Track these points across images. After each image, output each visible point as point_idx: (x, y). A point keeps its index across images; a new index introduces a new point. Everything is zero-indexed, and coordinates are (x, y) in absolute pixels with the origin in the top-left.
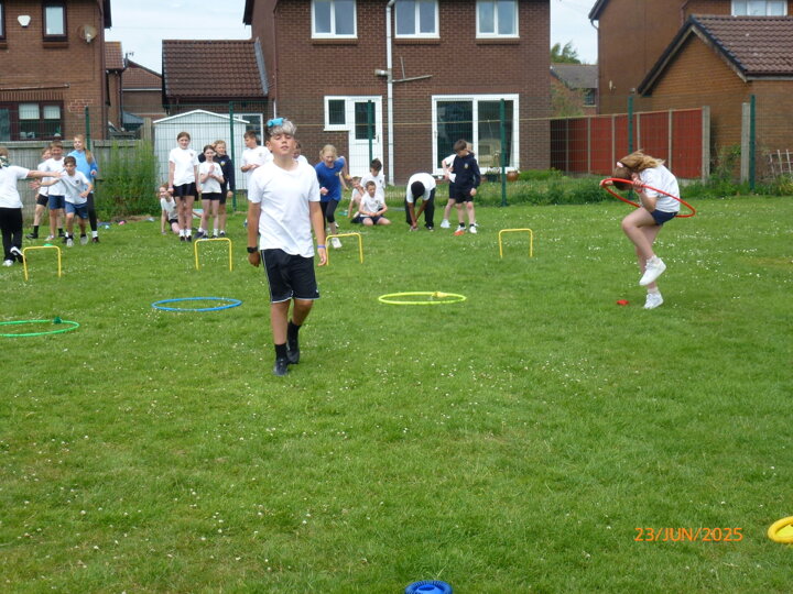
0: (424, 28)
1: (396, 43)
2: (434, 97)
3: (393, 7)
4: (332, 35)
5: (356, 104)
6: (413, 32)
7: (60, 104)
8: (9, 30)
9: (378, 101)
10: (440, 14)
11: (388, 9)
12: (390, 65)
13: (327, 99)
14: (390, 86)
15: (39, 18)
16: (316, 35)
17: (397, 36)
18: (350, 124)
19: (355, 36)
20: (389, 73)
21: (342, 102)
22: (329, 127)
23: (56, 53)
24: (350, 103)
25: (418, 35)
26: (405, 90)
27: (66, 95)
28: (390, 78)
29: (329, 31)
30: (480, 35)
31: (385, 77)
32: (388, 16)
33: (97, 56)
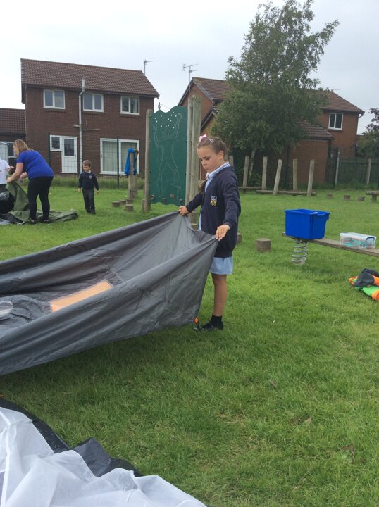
0: (96, 107)
1: (84, 113)
2: (101, 139)
3: (82, 96)
4: (53, 107)
5: (65, 140)
6: (92, 109)
9: (75, 139)
10: (104, 101)
11: (80, 97)
12: (80, 123)
13: (51, 136)
14: (80, 132)
16: (45, 107)
17: (84, 110)
18: (62, 149)
19: (64, 108)
20: (80, 126)
21: (58, 139)
22: (52, 149)
24: (62, 139)
25: (94, 110)
28: (80, 129)
29: (52, 105)
30: (122, 112)
31: (78, 128)
32: (80, 100)
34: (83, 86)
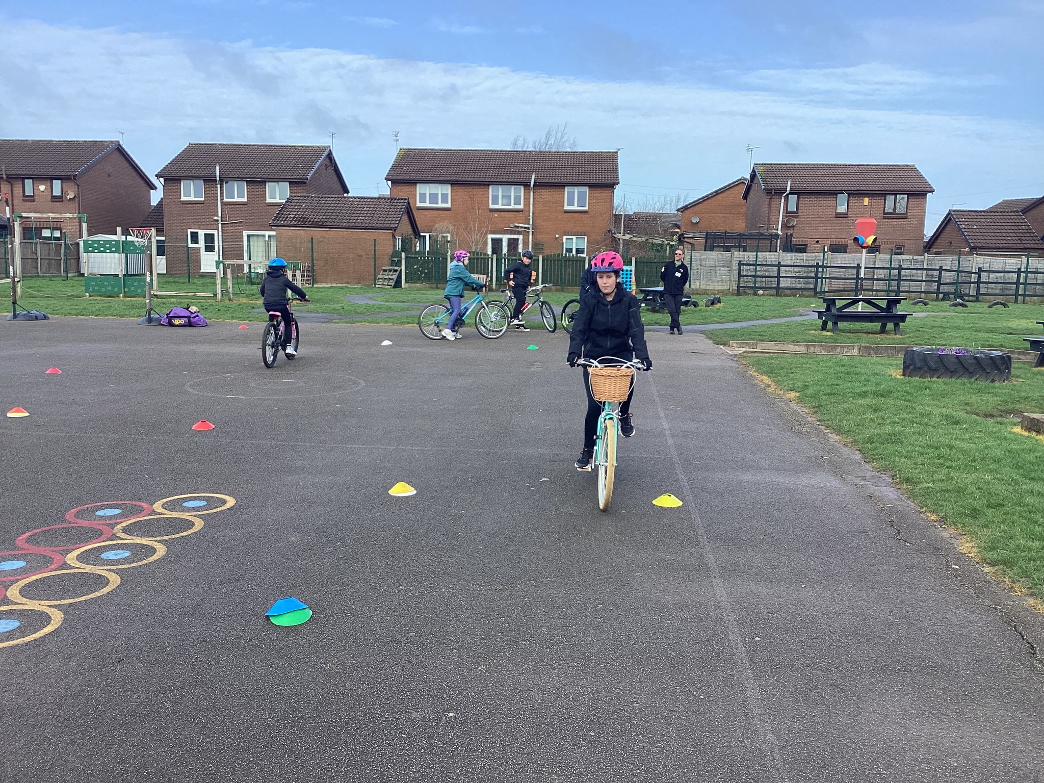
0: (238, 196)
1: (223, 203)
2: (244, 232)
3: (221, 185)
4: (192, 198)
5: (205, 234)
6: (234, 198)
7: (60, 229)
8: (36, 192)
9: (215, 232)
10: (247, 188)
11: (219, 186)
12: (220, 215)
13: (189, 231)
14: (220, 225)
15: (49, 187)
16: (183, 198)
17: (225, 200)
18: (202, 244)
20: (219, 219)
21: (197, 232)
22: (190, 245)
23: (57, 204)
24: (201, 233)
25: (236, 199)
26: (228, 227)
27: (62, 225)
28: (220, 221)
29: (190, 196)
30: (268, 200)
32: (219, 189)
33: (77, 206)
34: (218, 174)
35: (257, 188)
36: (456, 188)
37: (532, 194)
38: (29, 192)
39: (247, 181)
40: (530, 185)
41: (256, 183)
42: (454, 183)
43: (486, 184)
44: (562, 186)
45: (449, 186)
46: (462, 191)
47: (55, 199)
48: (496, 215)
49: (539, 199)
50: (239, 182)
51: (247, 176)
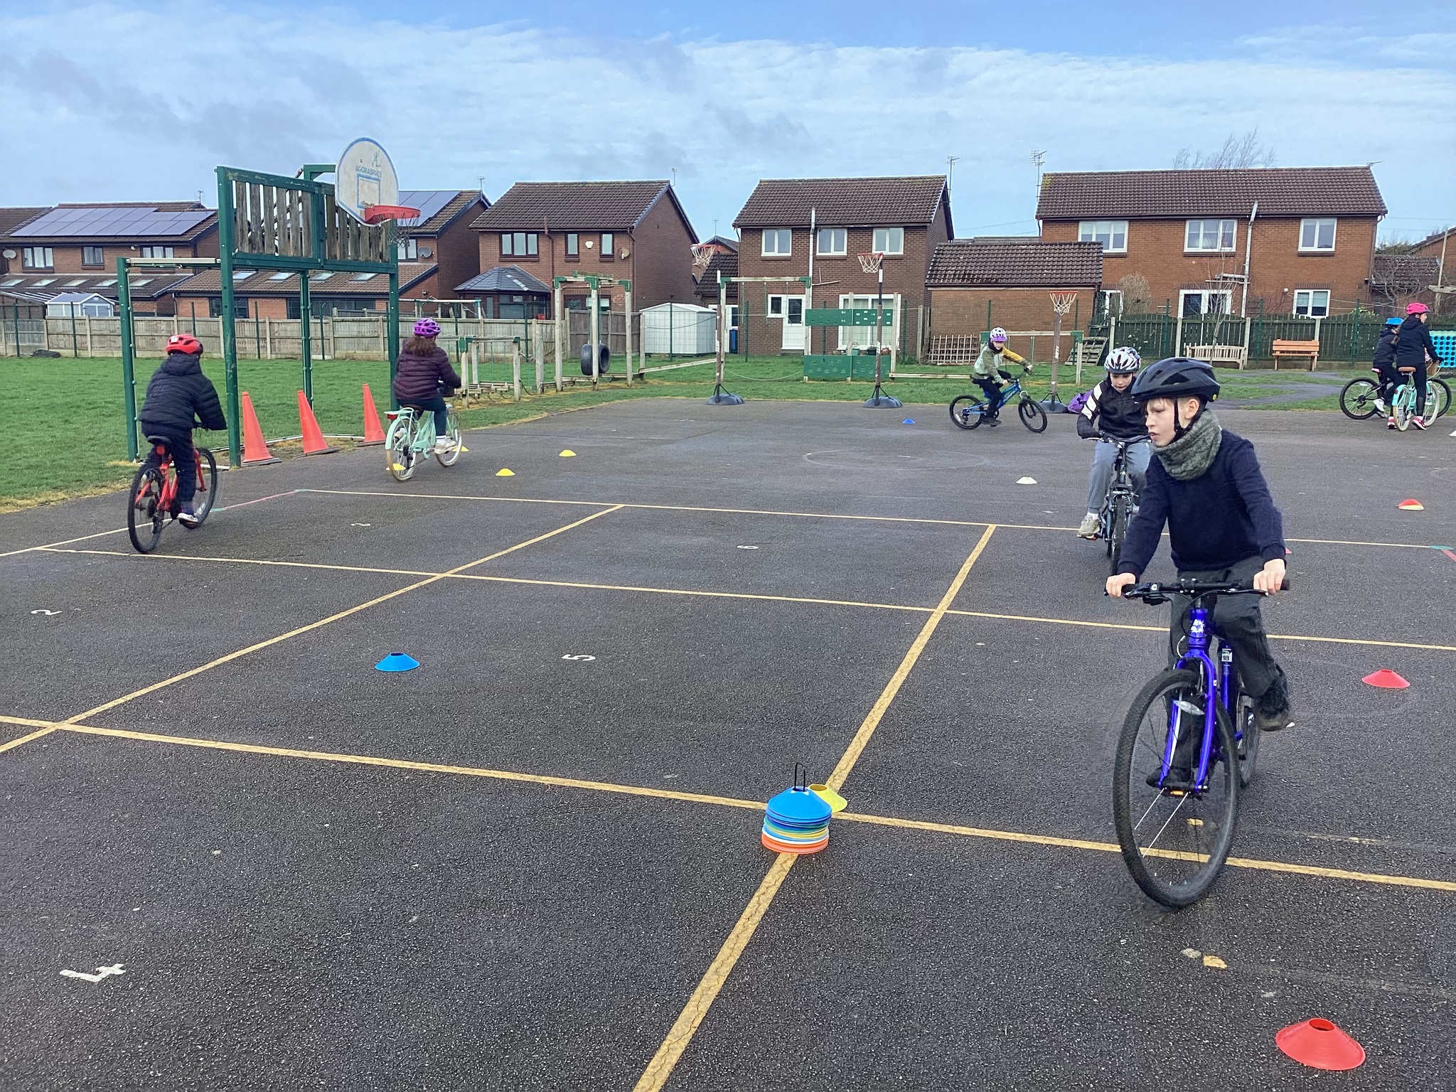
0: (837, 248)
1: (815, 259)
2: (841, 295)
3: (815, 234)
4: (775, 254)
5: (790, 300)
6: (829, 252)
7: (609, 297)
8: (581, 250)
10: (848, 237)
11: (811, 236)
12: (811, 273)
13: (770, 296)
15: (598, 243)
16: (764, 254)
17: (818, 254)
18: (784, 313)
19: (790, 254)
21: (780, 299)
22: (770, 315)
23: (607, 265)
24: (785, 299)
25: (833, 253)
26: (820, 290)
27: (612, 292)
29: (773, 251)
30: (875, 253)
32: (811, 240)
33: (631, 268)
34: (813, 221)
35: (860, 238)
36: (1137, 226)
37: (1250, 231)
38: (573, 250)
39: (848, 229)
40: (1250, 218)
41: (860, 230)
42: (1133, 220)
43: (1182, 219)
44: (1297, 218)
45: (1126, 224)
46: (1146, 230)
47: (605, 258)
48: (1194, 262)
49: (1261, 238)
50: (837, 231)
51: (849, 222)
